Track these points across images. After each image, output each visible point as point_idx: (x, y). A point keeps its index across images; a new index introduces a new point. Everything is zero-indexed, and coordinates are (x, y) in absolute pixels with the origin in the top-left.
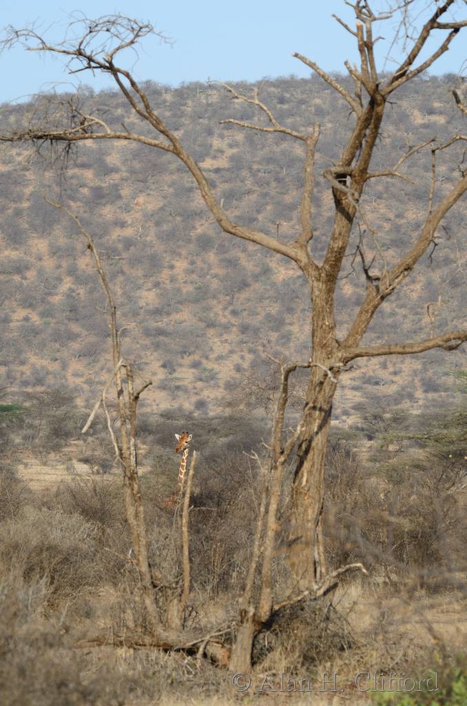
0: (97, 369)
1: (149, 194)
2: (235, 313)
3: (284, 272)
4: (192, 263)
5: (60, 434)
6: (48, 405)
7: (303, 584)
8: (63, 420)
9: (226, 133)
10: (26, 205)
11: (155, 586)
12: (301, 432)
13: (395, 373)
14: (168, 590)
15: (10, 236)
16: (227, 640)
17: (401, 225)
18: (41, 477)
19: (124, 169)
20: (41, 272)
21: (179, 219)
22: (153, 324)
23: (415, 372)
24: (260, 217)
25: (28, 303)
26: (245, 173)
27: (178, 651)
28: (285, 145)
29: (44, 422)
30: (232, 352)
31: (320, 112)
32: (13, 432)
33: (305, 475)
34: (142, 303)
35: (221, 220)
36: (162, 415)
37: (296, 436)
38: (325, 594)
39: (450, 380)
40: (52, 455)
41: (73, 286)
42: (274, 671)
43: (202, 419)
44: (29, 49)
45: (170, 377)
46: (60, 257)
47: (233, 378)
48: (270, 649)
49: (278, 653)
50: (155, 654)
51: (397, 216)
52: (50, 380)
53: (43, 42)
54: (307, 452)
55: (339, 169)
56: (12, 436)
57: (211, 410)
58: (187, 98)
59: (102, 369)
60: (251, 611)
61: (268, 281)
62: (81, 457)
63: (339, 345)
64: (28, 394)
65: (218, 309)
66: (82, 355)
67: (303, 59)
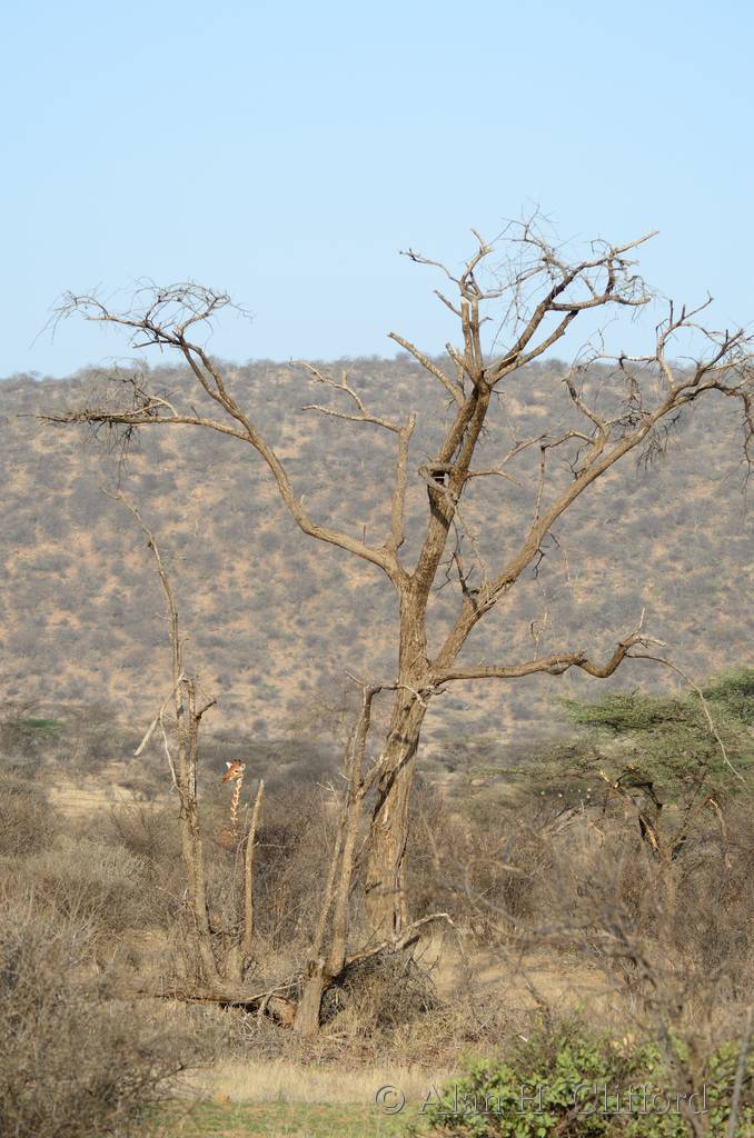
0: (142, 682)
1: (208, 486)
2: (301, 623)
3: (358, 578)
4: (255, 565)
5: (98, 754)
6: (86, 720)
7: (381, 934)
8: (103, 738)
9: (297, 418)
10: (68, 493)
11: (212, 932)
12: (384, 762)
13: (481, 697)
14: (228, 937)
15: (48, 527)
16: (292, 996)
17: (492, 529)
18: (77, 803)
19: (180, 455)
20: (82, 570)
21: (240, 514)
22: (208, 633)
23: (504, 697)
24: (333, 515)
25: (66, 604)
26: (317, 465)
27: (237, 1006)
28: (364, 435)
29: (81, 740)
30: (296, 667)
31: (405, 398)
32: (46, 750)
33: (387, 810)
34: (196, 609)
35: (300, 519)
36: (215, 737)
37: (378, 766)
38: (406, 946)
39: (543, 707)
40: (90, 778)
41: (118, 587)
42: (344, 1033)
43: (262, 742)
44: (89, 319)
45: (225, 693)
46: (104, 553)
47: (298, 697)
48: (342, 1007)
49: (350, 1013)
50: (211, 1009)
51: (489, 519)
52: (89, 693)
53: (105, 311)
54: (390, 785)
55: (437, 466)
56: (45, 755)
57: (271, 733)
58: (254, 378)
59: (148, 682)
60: (321, 963)
61: (341, 589)
62: (123, 781)
63: (430, 665)
64: (64, 707)
65: (283, 618)
66: (126, 665)
67: (399, 340)
